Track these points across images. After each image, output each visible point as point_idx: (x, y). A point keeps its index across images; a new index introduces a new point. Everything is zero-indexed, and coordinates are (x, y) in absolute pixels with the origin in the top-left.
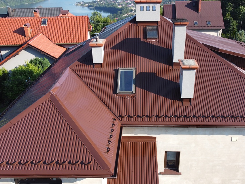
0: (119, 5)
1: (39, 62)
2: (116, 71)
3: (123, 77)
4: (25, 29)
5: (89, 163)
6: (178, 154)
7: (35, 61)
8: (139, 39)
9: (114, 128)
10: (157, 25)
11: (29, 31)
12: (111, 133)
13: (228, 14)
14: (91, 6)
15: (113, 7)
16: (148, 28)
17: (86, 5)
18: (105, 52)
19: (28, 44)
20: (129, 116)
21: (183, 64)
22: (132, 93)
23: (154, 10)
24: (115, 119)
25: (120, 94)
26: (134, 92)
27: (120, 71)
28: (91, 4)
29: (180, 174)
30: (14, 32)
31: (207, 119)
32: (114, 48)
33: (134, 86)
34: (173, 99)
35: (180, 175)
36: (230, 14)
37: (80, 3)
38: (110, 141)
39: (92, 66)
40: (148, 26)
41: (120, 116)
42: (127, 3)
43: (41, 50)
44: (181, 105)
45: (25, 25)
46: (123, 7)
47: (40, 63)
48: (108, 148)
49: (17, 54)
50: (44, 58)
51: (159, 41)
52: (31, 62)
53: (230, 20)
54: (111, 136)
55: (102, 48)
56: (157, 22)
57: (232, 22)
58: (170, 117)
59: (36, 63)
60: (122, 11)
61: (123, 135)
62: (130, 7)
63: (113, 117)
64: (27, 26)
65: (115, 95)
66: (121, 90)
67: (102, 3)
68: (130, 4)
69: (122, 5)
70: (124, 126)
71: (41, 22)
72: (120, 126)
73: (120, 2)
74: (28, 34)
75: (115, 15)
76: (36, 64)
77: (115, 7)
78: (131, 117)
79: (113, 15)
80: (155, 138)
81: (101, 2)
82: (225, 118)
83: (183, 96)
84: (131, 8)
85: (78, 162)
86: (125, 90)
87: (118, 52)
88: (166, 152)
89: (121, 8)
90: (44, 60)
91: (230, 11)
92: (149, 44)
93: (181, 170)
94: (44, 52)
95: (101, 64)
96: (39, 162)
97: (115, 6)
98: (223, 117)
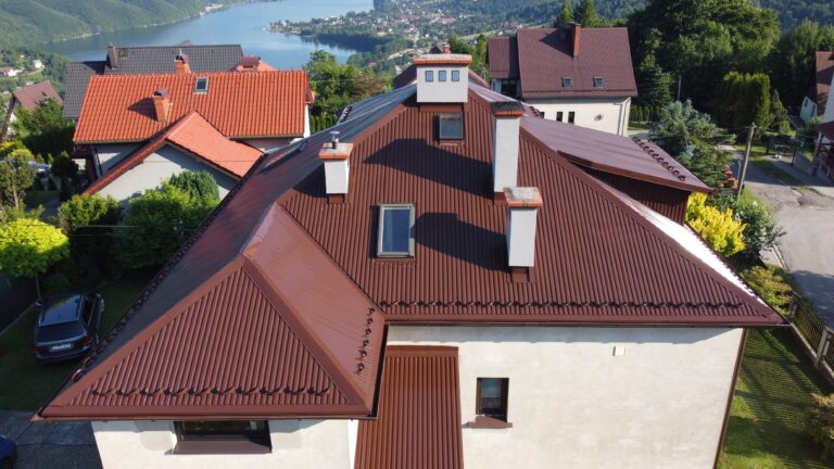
0: (379, 30)
1: (193, 181)
2: (376, 210)
3: (390, 222)
4: (156, 102)
5: (324, 391)
6: (504, 383)
7: (183, 179)
8: (423, 141)
9: (371, 327)
10: (463, 109)
11: (166, 107)
12: (365, 336)
13: (648, 57)
14: (308, 33)
15: (363, 35)
16: (442, 116)
17: (296, 30)
18: (352, 169)
19: (167, 140)
20: (401, 303)
21: (512, 197)
22: (408, 256)
23: (455, 79)
24: (372, 310)
25: (383, 257)
26: (412, 253)
27: (383, 209)
28: (308, 28)
29: (510, 425)
30: (129, 109)
31: (561, 310)
32: (371, 160)
33: (412, 242)
34: (492, 267)
35: (510, 429)
36: (654, 57)
37: (280, 24)
38: (364, 352)
39: (324, 200)
40: (444, 113)
41: (383, 303)
42: (400, 26)
43: (196, 154)
44: (509, 280)
45: (157, 94)
46: (390, 35)
47: (195, 183)
48: (359, 365)
49: (140, 162)
50: (204, 172)
51: (465, 146)
52: (174, 181)
53: (654, 72)
54: (366, 343)
55: (346, 163)
56: (461, 104)
57: (660, 76)
58: (485, 306)
59: (186, 184)
60: (387, 45)
61: (389, 343)
62: (407, 34)
63: (368, 305)
64: (160, 94)
65: (374, 260)
66: (385, 249)
67: (337, 25)
68: (406, 27)
69: (386, 30)
70: (392, 325)
71: (194, 84)
72: (383, 323)
73: (382, 23)
74: (163, 114)
75: (369, 54)
76: (185, 187)
77: (368, 35)
78: (407, 306)
79: (363, 56)
80: (456, 349)
81: (334, 23)
82: (598, 307)
83: (513, 262)
84: (410, 37)
85: (303, 389)
86: (394, 250)
87: (378, 169)
88: (479, 380)
89: (385, 37)
90: (203, 177)
91: (655, 49)
92: (444, 153)
93: (511, 416)
94: (203, 158)
95: (343, 195)
96: (228, 390)
97: (368, 31)
98: (593, 304)
